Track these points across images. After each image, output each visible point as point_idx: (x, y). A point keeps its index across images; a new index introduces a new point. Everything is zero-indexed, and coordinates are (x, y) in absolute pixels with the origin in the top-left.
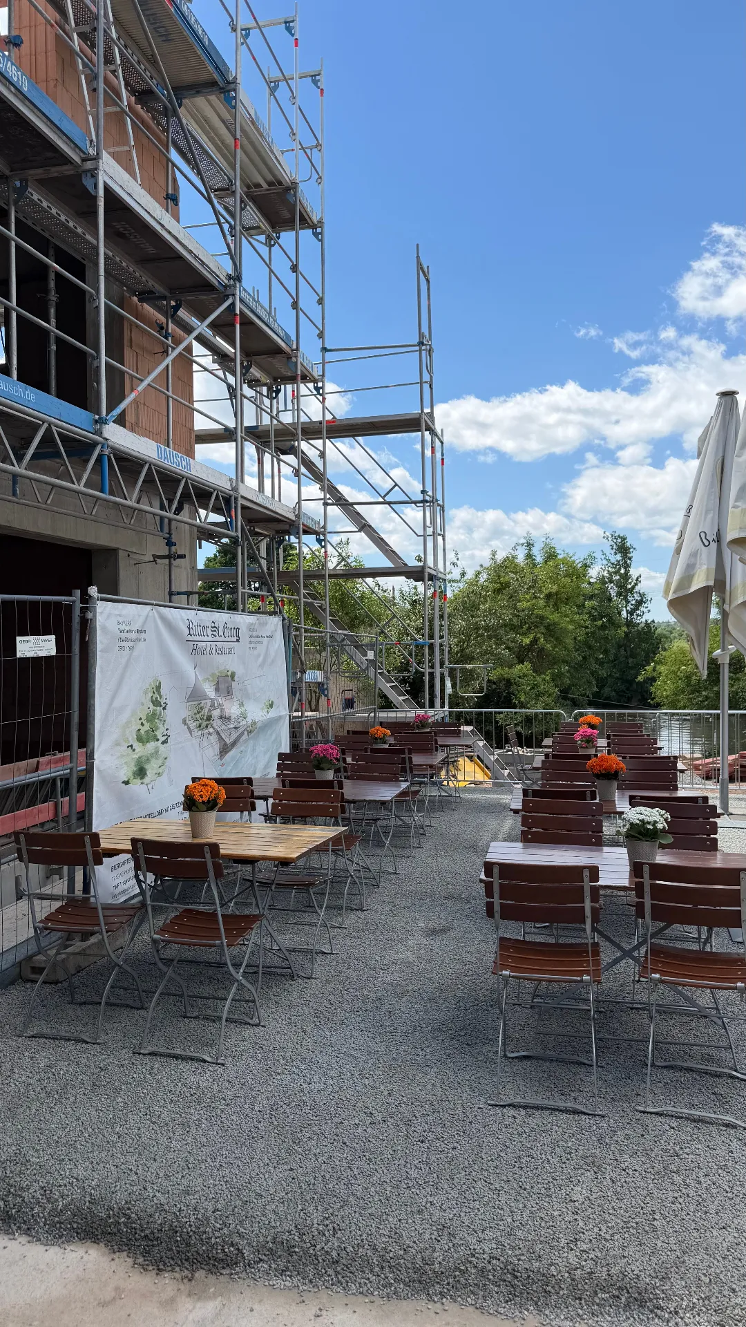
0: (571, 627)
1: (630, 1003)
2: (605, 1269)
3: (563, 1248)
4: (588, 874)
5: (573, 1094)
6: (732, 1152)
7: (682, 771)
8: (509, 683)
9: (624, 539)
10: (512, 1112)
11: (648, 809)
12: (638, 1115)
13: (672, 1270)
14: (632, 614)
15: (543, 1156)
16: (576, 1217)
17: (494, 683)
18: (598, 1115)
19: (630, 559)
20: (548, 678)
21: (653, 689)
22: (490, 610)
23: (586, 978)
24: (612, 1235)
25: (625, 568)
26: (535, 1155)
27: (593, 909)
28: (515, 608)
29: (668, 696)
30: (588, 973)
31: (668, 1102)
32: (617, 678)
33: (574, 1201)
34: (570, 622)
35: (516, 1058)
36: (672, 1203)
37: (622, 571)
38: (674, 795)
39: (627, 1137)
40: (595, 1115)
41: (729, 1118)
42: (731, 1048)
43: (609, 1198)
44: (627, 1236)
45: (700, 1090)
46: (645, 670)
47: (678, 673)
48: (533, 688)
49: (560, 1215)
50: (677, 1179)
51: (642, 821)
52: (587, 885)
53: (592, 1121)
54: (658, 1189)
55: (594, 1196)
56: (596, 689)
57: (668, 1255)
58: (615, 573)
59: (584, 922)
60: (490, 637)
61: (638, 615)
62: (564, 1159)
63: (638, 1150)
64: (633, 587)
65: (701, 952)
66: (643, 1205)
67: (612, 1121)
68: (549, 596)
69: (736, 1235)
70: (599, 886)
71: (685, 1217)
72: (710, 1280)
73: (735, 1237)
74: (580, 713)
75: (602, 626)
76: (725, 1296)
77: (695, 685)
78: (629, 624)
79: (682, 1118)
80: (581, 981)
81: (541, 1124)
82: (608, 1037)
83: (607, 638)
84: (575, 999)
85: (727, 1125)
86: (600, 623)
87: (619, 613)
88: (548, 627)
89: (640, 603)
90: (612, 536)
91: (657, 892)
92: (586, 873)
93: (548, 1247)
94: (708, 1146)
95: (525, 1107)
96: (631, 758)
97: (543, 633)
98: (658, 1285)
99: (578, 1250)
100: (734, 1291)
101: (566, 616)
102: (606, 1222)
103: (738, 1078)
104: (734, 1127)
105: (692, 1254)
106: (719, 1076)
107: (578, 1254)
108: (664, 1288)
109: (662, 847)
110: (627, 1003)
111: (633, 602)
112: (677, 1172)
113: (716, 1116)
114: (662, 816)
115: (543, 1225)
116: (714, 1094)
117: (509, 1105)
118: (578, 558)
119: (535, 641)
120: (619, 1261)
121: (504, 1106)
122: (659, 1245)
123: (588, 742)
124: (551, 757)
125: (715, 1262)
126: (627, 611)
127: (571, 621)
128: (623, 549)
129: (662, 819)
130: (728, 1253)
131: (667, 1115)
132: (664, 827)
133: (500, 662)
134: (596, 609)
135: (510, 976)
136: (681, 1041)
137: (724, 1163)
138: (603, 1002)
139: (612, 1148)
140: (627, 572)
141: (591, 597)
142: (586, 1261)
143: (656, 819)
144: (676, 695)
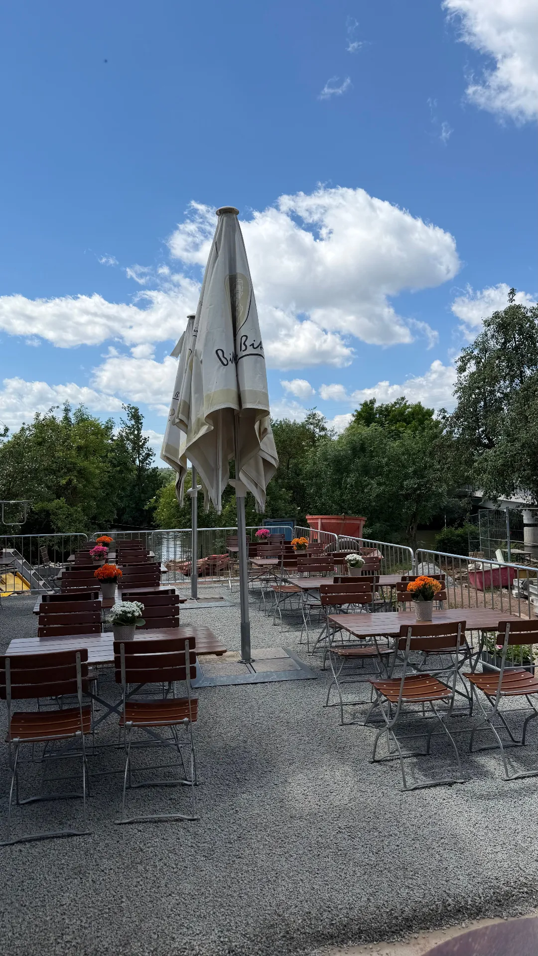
0: (97, 471)
1: (117, 745)
2: (83, 951)
3: (52, 944)
4: (79, 656)
5: (69, 822)
6: (179, 839)
7: (165, 572)
8: (48, 513)
9: (136, 410)
10: (19, 847)
11: (129, 603)
12: (116, 827)
13: (132, 936)
14: (143, 463)
15: (42, 876)
16: (64, 917)
17: (37, 514)
18: (86, 834)
19: (141, 423)
20: (79, 509)
21: (154, 515)
22: (33, 458)
23: (78, 733)
24: (90, 923)
25: (138, 430)
26: (35, 877)
27: (83, 682)
28: (53, 456)
29: (164, 519)
30: (79, 729)
31: (138, 812)
32: (133, 508)
33: (63, 905)
34: (95, 466)
35: (26, 803)
36: (136, 887)
37: (136, 432)
38: (157, 590)
39: (107, 845)
40: (84, 835)
41: (180, 815)
42: (183, 764)
43: (90, 896)
44: (101, 920)
45: (161, 799)
46: (150, 502)
47: (171, 504)
48: (68, 517)
49: (51, 919)
50: (140, 868)
51: (124, 612)
52: (79, 663)
53: (81, 840)
54: (126, 878)
55: (79, 896)
56: (116, 517)
57: (130, 926)
58: (131, 433)
59: (77, 692)
60: (33, 478)
61: (147, 464)
62: (58, 874)
63: (114, 853)
64: (144, 444)
65: (165, 700)
66: (114, 894)
67: (96, 836)
68: (79, 448)
69: (177, 898)
70: (88, 663)
71: (144, 894)
72: (158, 935)
73: (177, 900)
74: (98, 534)
75: (120, 471)
76: (167, 945)
77: (182, 511)
78: (141, 469)
79: (147, 822)
80: (75, 736)
81: (42, 851)
82: (99, 772)
83: (124, 479)
84: (77, 749)
85: (177, 820)
86: (118, 468)
87: (134, 461)
88: (79, 472)
89: (148, 455)
90: (128, 407)
91: (130, 662)
92: (78, 655)
93: (40, 946)
94: (163, 838)
95: (30, 841)
96: (129, 565)
97: (76, 476)
98: (121, 951)
99: (63, 942)
100: (174, 938)
101: (94, 463)
102: (86, 914)
103: (187, 785)
104: (181, 820)
105: (147, 920)
106: (174, 786)
107: (63, 945)
108: (125, 952)
109: (138, 628)
110: (115, 745)
111: (144, 454)
112: (141, 863)
113: (170, 815)
114: (138, 606)
115: (37, 930)
116: (171, 799)
117: (17, 843)
118: (103, 422)
119: (70, 481)
120: (94, 941)
121: (13, 844)
122: (124, 921)
123: (100, 556)
124: (70, 569)
125: (162, 922)
126: (139, 460)
127: (97, 468)
128: (136, 416)
129: (138, 609)
130: (171, 913)
131: (136, 823)
132: (140, 615)
133: (40, 497)
134: (115, 459)
135: (19, 742)
136: (151, 766)
137: (173, 848)
138: (98, 747)
139: (95, 857)
140: (139, 433)
141: (113, 450)
142: (69, 948)
143: (133, 609)
144: (169, 518)
